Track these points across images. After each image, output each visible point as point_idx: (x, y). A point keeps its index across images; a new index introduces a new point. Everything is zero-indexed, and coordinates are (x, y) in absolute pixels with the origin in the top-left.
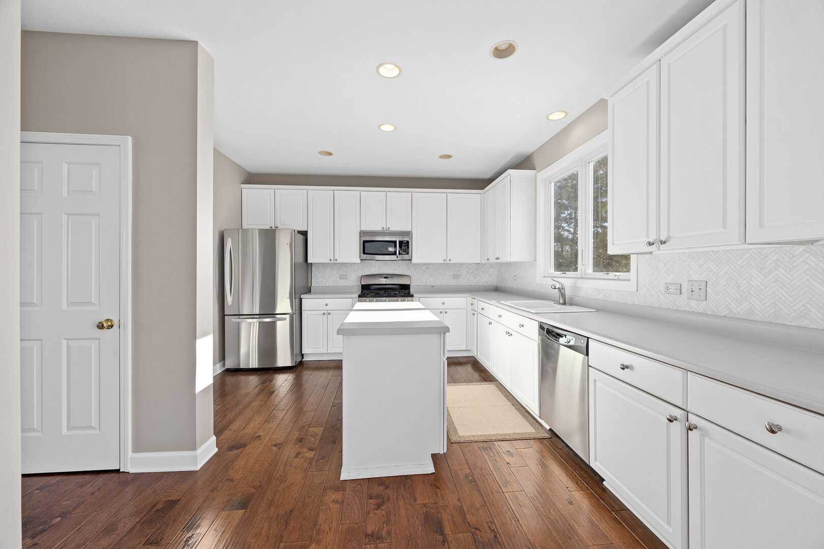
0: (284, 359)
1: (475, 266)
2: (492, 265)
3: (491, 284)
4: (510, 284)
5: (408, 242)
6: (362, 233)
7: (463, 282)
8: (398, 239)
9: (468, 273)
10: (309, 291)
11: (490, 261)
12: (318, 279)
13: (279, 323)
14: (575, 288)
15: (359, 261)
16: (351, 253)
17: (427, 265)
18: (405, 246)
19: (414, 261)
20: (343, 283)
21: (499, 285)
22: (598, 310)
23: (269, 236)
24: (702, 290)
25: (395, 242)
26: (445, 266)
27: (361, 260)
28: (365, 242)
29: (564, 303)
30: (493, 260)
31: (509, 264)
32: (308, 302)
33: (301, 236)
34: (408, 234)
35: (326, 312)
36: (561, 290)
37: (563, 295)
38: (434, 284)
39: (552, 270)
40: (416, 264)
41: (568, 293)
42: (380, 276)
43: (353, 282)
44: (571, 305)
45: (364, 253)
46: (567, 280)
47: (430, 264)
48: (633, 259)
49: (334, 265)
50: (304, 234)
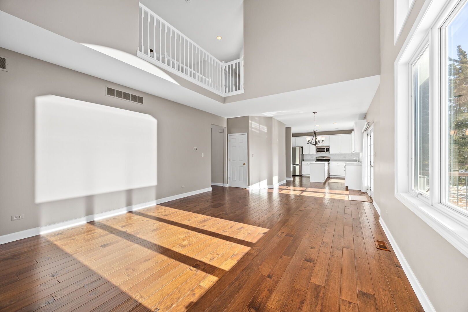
0: (297, 173)
5: (328, 148)
6: (317, 147)
7: (347, 159)
8: (326, 148)
9: (348, 156)
10: (303, 160)
12: (305, 158)
13: (296, 166)
15: (316, 153)
16: (314, 151)
17: (335, 154)
18: (328, 150)
19: (330, 153)
20: (312, 158)
23: (294, 148)
25: (325, 149)
26: (341, 154)
28: (317, 149)
32: (303, 163)
33: (302, 148)
34: (328, 146)
35: (307, 165)
38: (338, 159)
42: (321, 157)
43: (315, 158)
45: (317, 151)
49: (309, 154)
50: (302, 147)
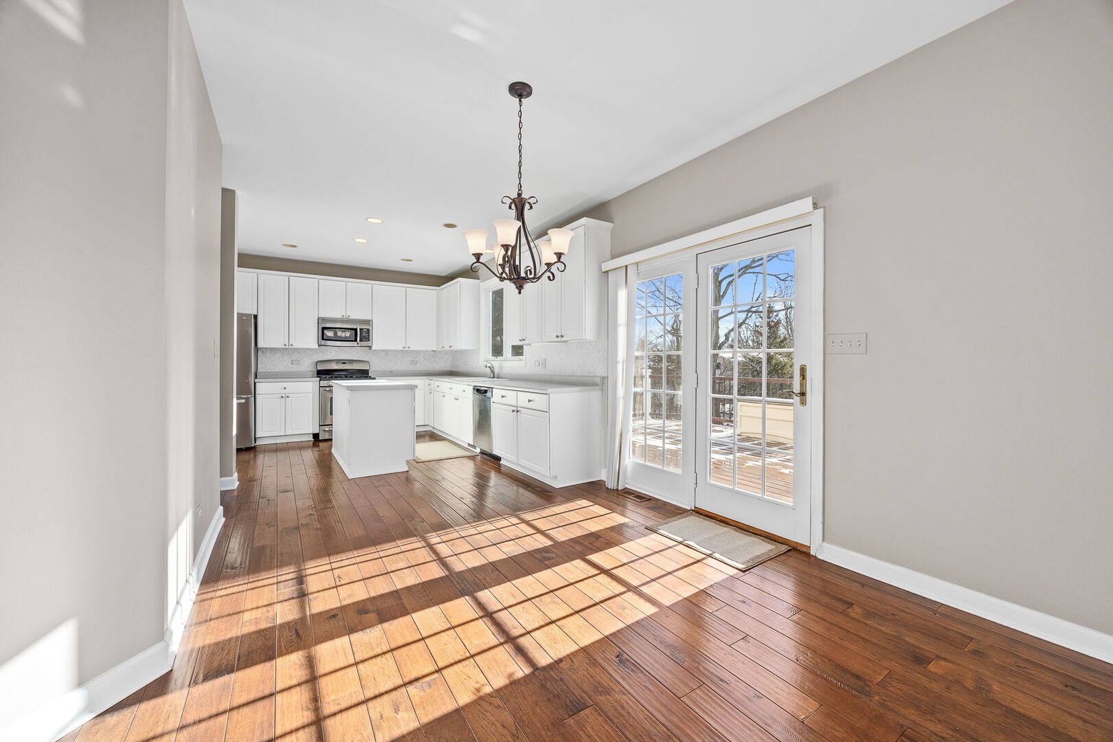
1: (432, 353)
2: (446, 353)
3: (447, 369)
4: (461, 369)
5: (368, 330)
6: (320, 320)
7: (421, 367)
8: (359, 326)
9: (425, 359)
10: (258, 378)
11: (445, 349)
12: (265, 365)
14: (501, 367)
15: (317, 346)
16: (308, 338)
17: (387, 352)
18: (365, 334)
19: (374, 348)
20: (295, 368)
21: (453, 370)
22: (510, 379)
24: (543, 363)
25: (355, 329)
26: (404, 352)
27: (319, 345)
28: (324, 329)
29: (494, 377)
30: (447, 348)
31: (461, 352)
32: (265, 386)
33: (254, 322)
34: (368, 322)
35: (284, 395)
36: (492, 369)
37: (493, 372)
38: (394, 369)
39: (490, 356)
40: (375, 351)
41: (496, 371)
42: (337, 361)
43: (307, 365)
44: (498, 378)
45: (323, 339)
46: (496, 363)
47: (389, 351)
48: (524, 347)
49: (287, 350)
50: (254, 317)
